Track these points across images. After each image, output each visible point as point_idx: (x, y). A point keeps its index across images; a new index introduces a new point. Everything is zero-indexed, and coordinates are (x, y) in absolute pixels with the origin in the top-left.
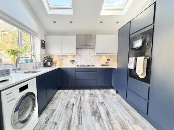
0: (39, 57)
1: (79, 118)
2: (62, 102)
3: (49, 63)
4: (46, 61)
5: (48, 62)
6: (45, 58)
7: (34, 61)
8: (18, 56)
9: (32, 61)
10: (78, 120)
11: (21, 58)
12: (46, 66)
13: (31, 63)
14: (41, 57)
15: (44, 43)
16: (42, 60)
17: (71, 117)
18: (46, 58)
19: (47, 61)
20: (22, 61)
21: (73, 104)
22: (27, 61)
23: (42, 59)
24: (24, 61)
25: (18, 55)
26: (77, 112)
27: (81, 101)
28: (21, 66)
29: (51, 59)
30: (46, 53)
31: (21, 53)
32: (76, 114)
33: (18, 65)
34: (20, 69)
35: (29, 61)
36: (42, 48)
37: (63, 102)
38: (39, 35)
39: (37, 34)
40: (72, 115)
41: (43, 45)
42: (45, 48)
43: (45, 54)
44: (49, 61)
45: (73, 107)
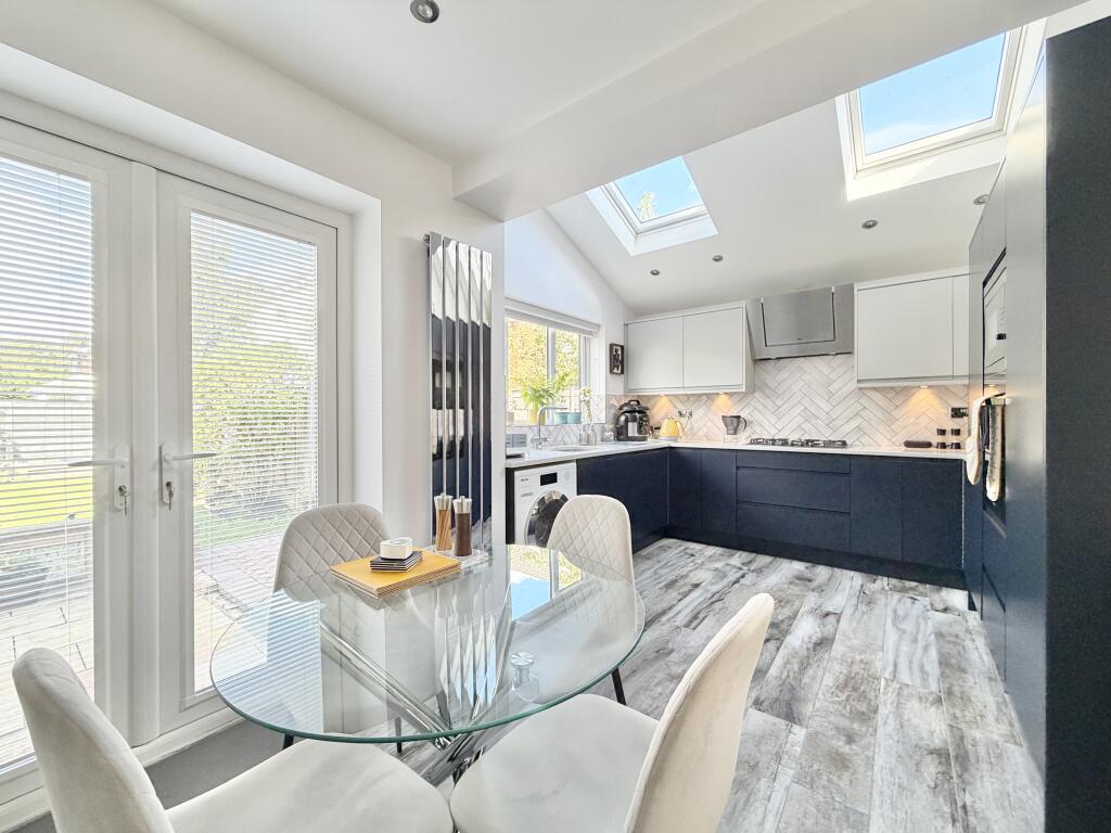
0: (603, 405)
1: (695, 617)
2: (660, 571)
3: (632, 429)
4: (623, 418)
5: (630, 424)
6: (621, 408)
7: (585, 419)
8: (543, 404)
9: (578, 420)
10: (688, 618)
11: (550, 411)
12: (622, 437)
13: (574, 426)
14: (609, 407)
15: (619, 353)
16: (611, 416)
17: (670, 608)
18: (625, 409)
19: (627, 421)
20: (553, 418)
21: (696, 586)
22: (564, 416)
23: (613, 411)
24: (557, 420)
25: (544, 401)
26: (696, 603)
27: (737, 586)
28: (550, 433)
29: (639, 412)
30: (628, 390)
31: (551, 395)
32: (692, 607)
33: (543, 428)
34: (545, 440)
35: (570, 417)
36: (611, 371)
37: (662, 572)
38: (603, 328)
39: (599, 326)
40: (674, 605)
41: (618, 360)
42: (622, 372)
43: (622, 393)
44: (634, 420)
45: (690, 591)
